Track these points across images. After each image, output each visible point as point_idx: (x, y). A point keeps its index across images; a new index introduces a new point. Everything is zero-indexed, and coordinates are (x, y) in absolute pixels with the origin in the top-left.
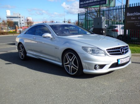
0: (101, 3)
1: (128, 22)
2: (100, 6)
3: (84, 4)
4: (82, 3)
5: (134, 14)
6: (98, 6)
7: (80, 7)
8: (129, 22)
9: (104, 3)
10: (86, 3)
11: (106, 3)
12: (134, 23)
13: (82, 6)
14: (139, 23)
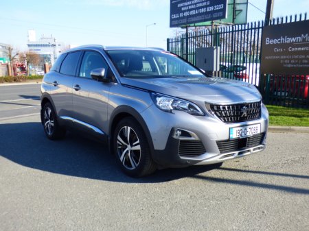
0: (214, 16)
1: (267, 58)
2: (212, 23)
3: (180, 18)
4: (175, 16)
5: (280, 41)
6: (208, 23)
7: (172, 26)
8: (269, 57)
9: (222, 15)
10: (184, 17)
11: (223, 17)
12: (280, 59)
13: (176, 22)
14: (290, 60)
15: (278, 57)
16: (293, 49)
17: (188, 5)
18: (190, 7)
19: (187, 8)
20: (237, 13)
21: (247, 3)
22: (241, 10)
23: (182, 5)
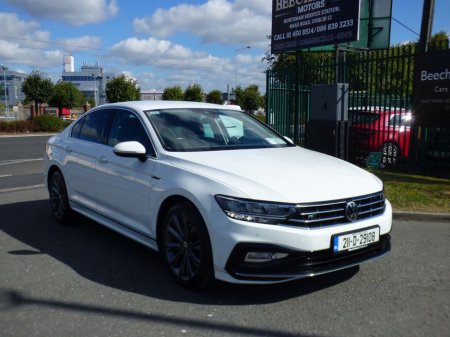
0: (339, 37)
1: (422, 101)
2: (336, 47)
3: (286, 40)
4: (279, 37)
5: (443, 76)
6: (330, 47)
7: (274, 51)
8: (427, 101)
9: (350, 36)
10: (293, 38)
11: (355, 38)
13: (280, 46)
15: (442, 101)
17: (299, 21)
18: (302, 24)
19: (297, 25)
20: (374, 32)
21: (390, 18)
22: (381, 28)
23: (289, 20)
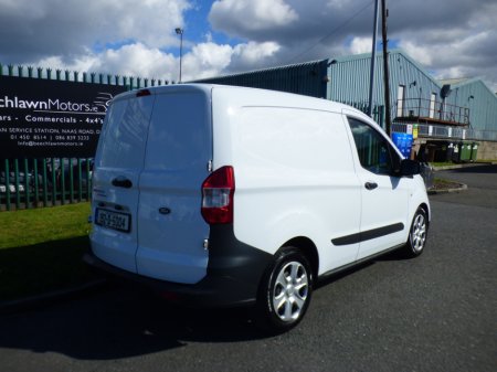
5: (2, 103)
14: (32, 135)
15: (4, 130)
16: (34, 119)
